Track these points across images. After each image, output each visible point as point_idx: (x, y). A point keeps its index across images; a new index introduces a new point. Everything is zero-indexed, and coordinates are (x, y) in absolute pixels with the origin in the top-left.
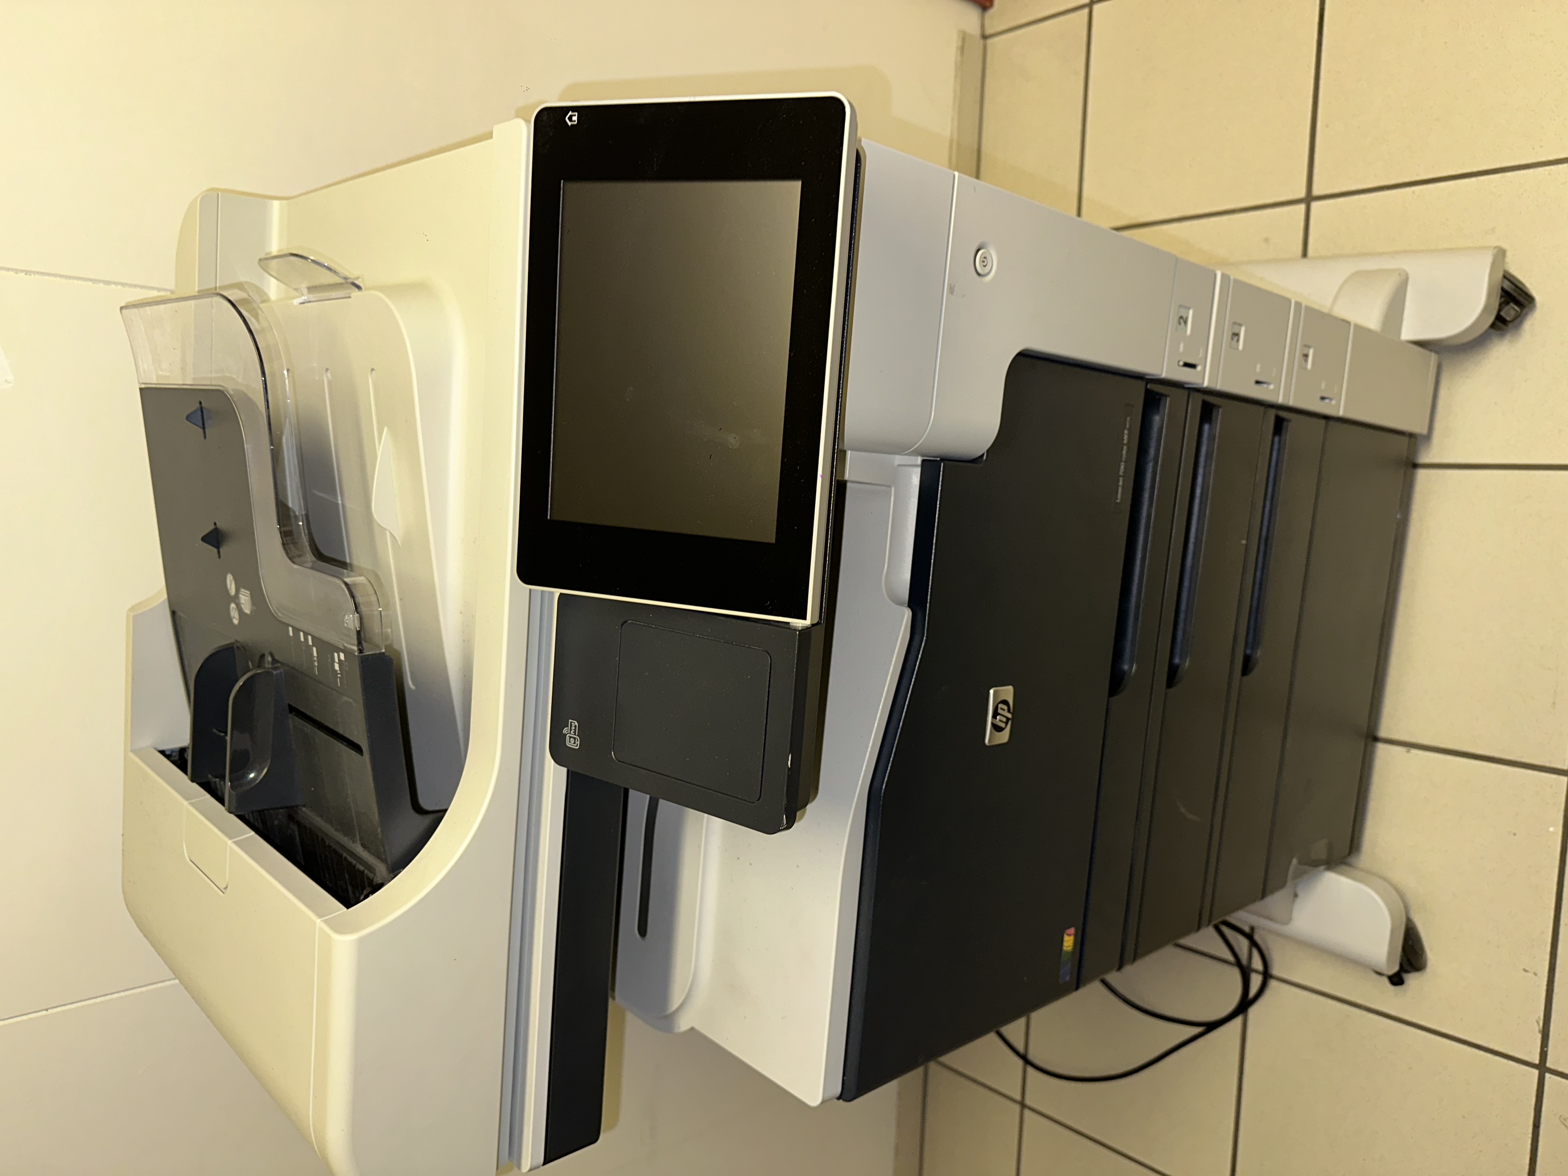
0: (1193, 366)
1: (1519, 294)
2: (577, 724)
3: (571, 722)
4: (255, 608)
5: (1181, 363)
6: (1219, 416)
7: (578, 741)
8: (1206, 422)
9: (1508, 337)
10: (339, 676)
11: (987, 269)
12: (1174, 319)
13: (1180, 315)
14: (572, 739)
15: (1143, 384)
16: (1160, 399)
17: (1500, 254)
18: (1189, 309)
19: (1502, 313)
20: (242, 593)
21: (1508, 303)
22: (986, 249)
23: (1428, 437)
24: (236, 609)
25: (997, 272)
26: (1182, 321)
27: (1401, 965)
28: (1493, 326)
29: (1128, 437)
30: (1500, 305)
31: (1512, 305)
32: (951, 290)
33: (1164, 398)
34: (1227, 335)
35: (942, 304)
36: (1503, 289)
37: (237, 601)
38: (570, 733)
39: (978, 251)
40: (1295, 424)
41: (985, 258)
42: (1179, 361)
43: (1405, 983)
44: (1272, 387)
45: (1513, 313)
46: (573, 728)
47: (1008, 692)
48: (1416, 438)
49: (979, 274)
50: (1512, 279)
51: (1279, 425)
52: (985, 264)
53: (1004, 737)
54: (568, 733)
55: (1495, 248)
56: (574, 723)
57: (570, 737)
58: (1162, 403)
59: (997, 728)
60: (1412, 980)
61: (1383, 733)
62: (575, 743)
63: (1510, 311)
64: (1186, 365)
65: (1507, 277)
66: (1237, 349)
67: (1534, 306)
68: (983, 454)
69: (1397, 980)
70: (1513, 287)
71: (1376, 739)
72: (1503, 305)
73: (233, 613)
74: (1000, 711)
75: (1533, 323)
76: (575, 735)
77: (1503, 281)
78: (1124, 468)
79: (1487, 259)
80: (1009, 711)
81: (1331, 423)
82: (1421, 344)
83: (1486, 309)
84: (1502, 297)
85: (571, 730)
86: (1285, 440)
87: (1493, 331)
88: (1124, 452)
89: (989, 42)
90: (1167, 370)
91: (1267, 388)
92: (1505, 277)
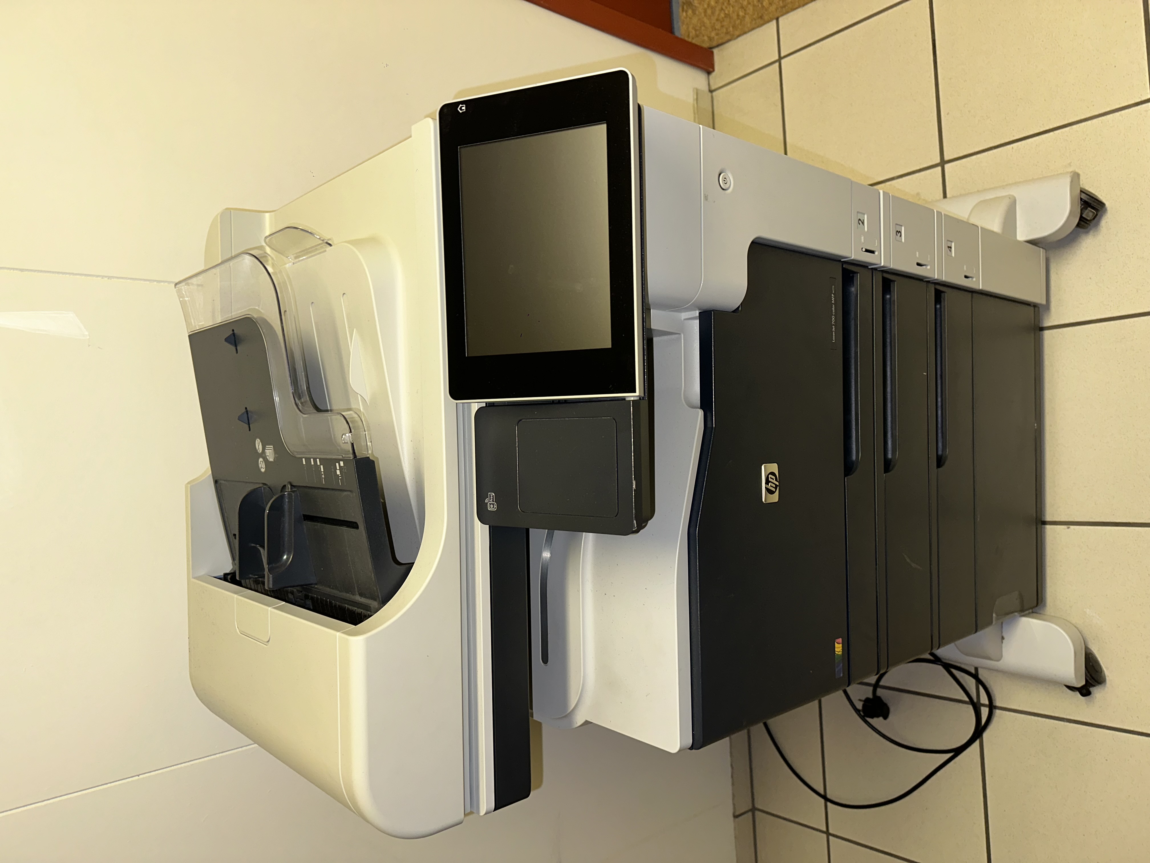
0: (873, 252)
1: (1093, 201)
2: (494, 494)
3: (490, 494)
4: (277, 456)
5: (864, 250)
6: (895, 288)
7: (495, 505)
8: (888, 294)
9: (1091, 233)
10: (340, 478)
11: (727, 186)
12: (855, 221)
13: (858, 219)
14: (491, 505)
15: (840, 264)
16: (853, 277)
17: (1075, 177)
18: (864, 214)
19: (1084, 216)
20: (266, 448)
21: (1086, 209)
22: (725, 173)
23: (1047, 306)
24: (263, 462)
25: (733, 189)
26: (860, 222)
27: (1086, 680)
28: (1078, 225)
29: (835, 298)
30: (1081, 210)
31: (1089, 209)
32: (706, 198)
33: (855, 275)
34: (893, 233)
35: (701, 207)
36: (1081, 199)
37: (264, 455)
38: (490, 502)
39: (720, 175)
40: (949, 295)
41: (725, 178)
42: (862, 248)
43: (1092, 693)
44: (929, 267)
45: (1091, 214)
46: (492, 497)
47: (774, 467)
48: (1039, 308)
49: (723, 189)
50: (1086, 192)
51: (939, 296)
52: (726, 182)
53: (775, 498)
54: (488, 502)
55: (1072, 172)
56: (492, 494)
57: (490, 504)
58: (855, 278)
59: (770, 492)
60: (1097, 692)
61: (1048, 518)
62: (493, 507)
63: (1089, 214)
64: (867, 251)
65: (1082, 191)
66: (901, 241)
67: (1106, 210)
68: (739, 307)
69: (1085, 691)
70: (1088, 197)
71: (1044, 523)
72: (1083, 210)
73: (261, 465)
74: (770, 479)
75: (1107, 222)
76: (493, 502)
77: (1080, 194)
78: (835, 319)
79: (1067, 181)
80: (776, 480)
81: (974, 295)
82: (1033, 242)
83: (1071, 212)
84: (1082, 205)
85: (490, 499)
86: (945, 306)
87: (1079, 229)
88: (833, 309)
89: (714, 93)
90: (855, 254)
91: (926, 268)
92: (1081, 191)
